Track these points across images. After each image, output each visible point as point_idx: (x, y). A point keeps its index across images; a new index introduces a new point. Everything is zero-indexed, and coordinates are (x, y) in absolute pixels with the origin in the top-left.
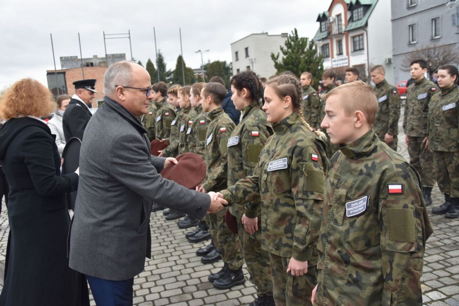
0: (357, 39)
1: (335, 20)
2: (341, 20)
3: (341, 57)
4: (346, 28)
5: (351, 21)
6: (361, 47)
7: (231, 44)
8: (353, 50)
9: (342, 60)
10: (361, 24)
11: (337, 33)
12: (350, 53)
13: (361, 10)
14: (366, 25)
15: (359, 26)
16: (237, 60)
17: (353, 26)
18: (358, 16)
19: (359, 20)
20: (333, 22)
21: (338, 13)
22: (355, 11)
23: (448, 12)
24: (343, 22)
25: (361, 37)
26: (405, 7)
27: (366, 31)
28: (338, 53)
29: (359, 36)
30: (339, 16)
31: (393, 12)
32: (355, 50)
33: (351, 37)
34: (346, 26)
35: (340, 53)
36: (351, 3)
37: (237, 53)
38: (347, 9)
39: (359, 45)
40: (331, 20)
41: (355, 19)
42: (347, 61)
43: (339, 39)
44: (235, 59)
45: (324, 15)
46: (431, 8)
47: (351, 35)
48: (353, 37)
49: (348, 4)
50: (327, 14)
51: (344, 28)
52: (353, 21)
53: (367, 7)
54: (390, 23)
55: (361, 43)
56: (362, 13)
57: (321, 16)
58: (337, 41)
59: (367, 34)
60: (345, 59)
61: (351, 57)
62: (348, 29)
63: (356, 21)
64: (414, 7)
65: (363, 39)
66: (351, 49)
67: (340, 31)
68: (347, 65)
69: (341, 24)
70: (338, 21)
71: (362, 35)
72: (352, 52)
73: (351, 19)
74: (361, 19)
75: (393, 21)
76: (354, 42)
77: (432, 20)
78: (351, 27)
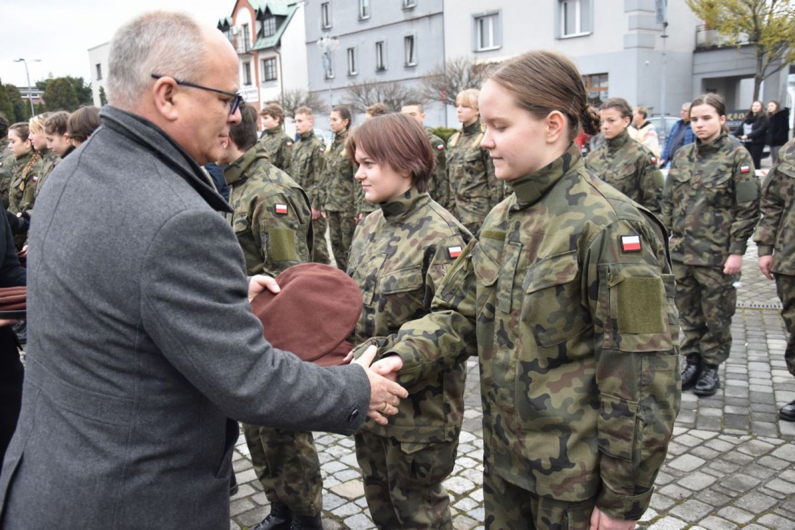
0: (269, 62)
1: (240, 31)
2: (248, 33)
3: (249, 88)
4: (254, 46)
5: (261, 36)
6: (274, 77)
7: (89, 50)
8: (264, 80)
9: (251, 92)
10: (272, 42)
11: (244, 52)
12: (261, 84)
13: (273, 21)
14: (279, 44)
15: (269, 45)
16: (100, 78)
17: (263, 43)
18: (270, 30)
19: (271, 35)
20: (237, 35)
21: (244, 22)
22: (266, 22)
23: (363, 43)
24: (251, 37)
25: (274, 61)
26: (319, 27)
27: (279, 53)
28: (246, 81)
29: (272, 59)
30: (245, 26)
31: (308, 33)
32: (267, 80)
33: (262, 60)
34: (255, 42)
35: (249, 83)
36: (260, 11)
37: (98, 66)
38: (255, 17)
39: (272, 72)
40: (235, 32)
41: (266, 34)
42: (256, 95)
43: (246, 60)
44: (96, 76)
45: (226, 22)
46: (346, 35)
47: (262, 56)
48: (265, 61)
49: (256, 11)
50: (230, 21)
51: (251, 44)
52: (264, 37)
53: (281, 19)
54: (304, 47)
55: (274, 70)
56: (274, 26)
57: (223, 23)
58: (244, 63)
59: (280, 58)
60: (255, 91)
61: (262, 89)
62: (256, 48)
63: (268, 37)
64: (329, 29)
65: (276, 65)
66: (262, 77)
67: (248, 50)
68: (257, 100)
69: (248, 39)
70: (245, 33)
71: (274, 58)
72: (263, 82)
73: (261, 34)
74: (273, 35)
75: (307, 43)
76: (266, 68)
77: (349, 50)
78: (260, 45)
